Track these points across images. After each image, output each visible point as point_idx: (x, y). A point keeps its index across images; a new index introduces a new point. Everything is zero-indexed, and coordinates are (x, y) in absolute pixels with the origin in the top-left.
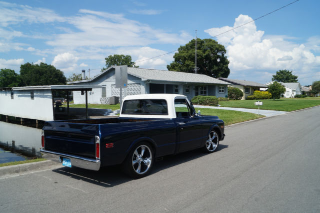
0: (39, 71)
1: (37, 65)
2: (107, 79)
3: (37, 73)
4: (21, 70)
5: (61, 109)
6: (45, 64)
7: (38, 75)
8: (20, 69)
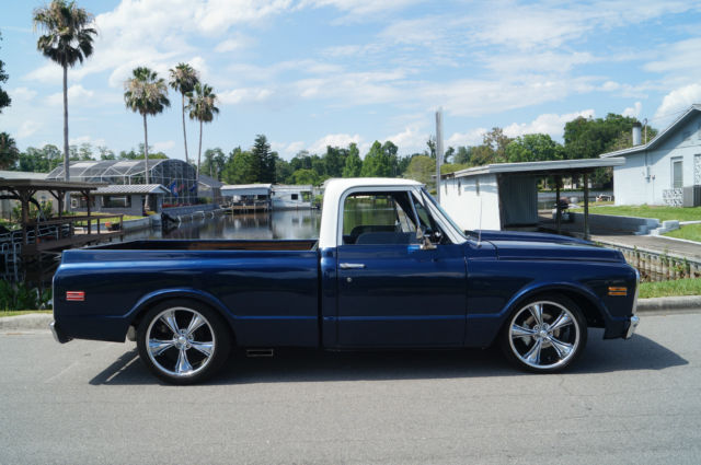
0: (600, 133)
1: (600, 121)
2: (684, 139)
3: (597, 138)
4: (566, 133)
5: (567, 217)
6: (618, 116)
7: (598, 141)
8: (563, 132)
